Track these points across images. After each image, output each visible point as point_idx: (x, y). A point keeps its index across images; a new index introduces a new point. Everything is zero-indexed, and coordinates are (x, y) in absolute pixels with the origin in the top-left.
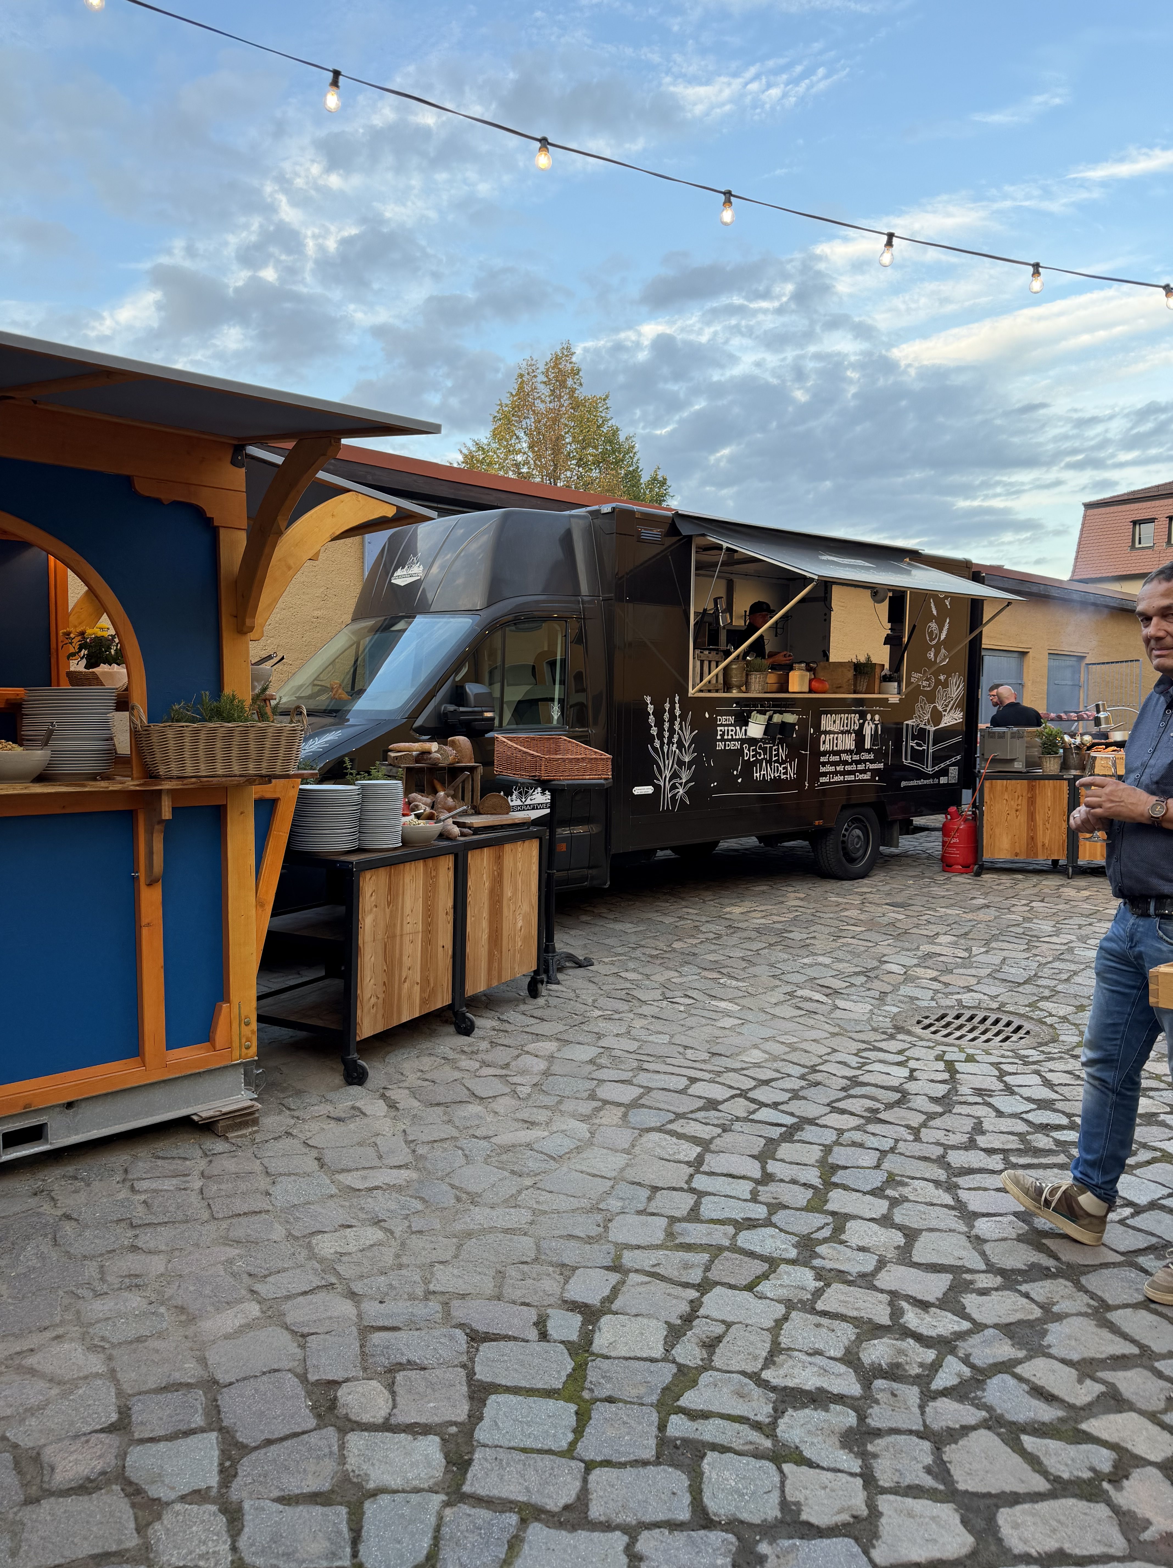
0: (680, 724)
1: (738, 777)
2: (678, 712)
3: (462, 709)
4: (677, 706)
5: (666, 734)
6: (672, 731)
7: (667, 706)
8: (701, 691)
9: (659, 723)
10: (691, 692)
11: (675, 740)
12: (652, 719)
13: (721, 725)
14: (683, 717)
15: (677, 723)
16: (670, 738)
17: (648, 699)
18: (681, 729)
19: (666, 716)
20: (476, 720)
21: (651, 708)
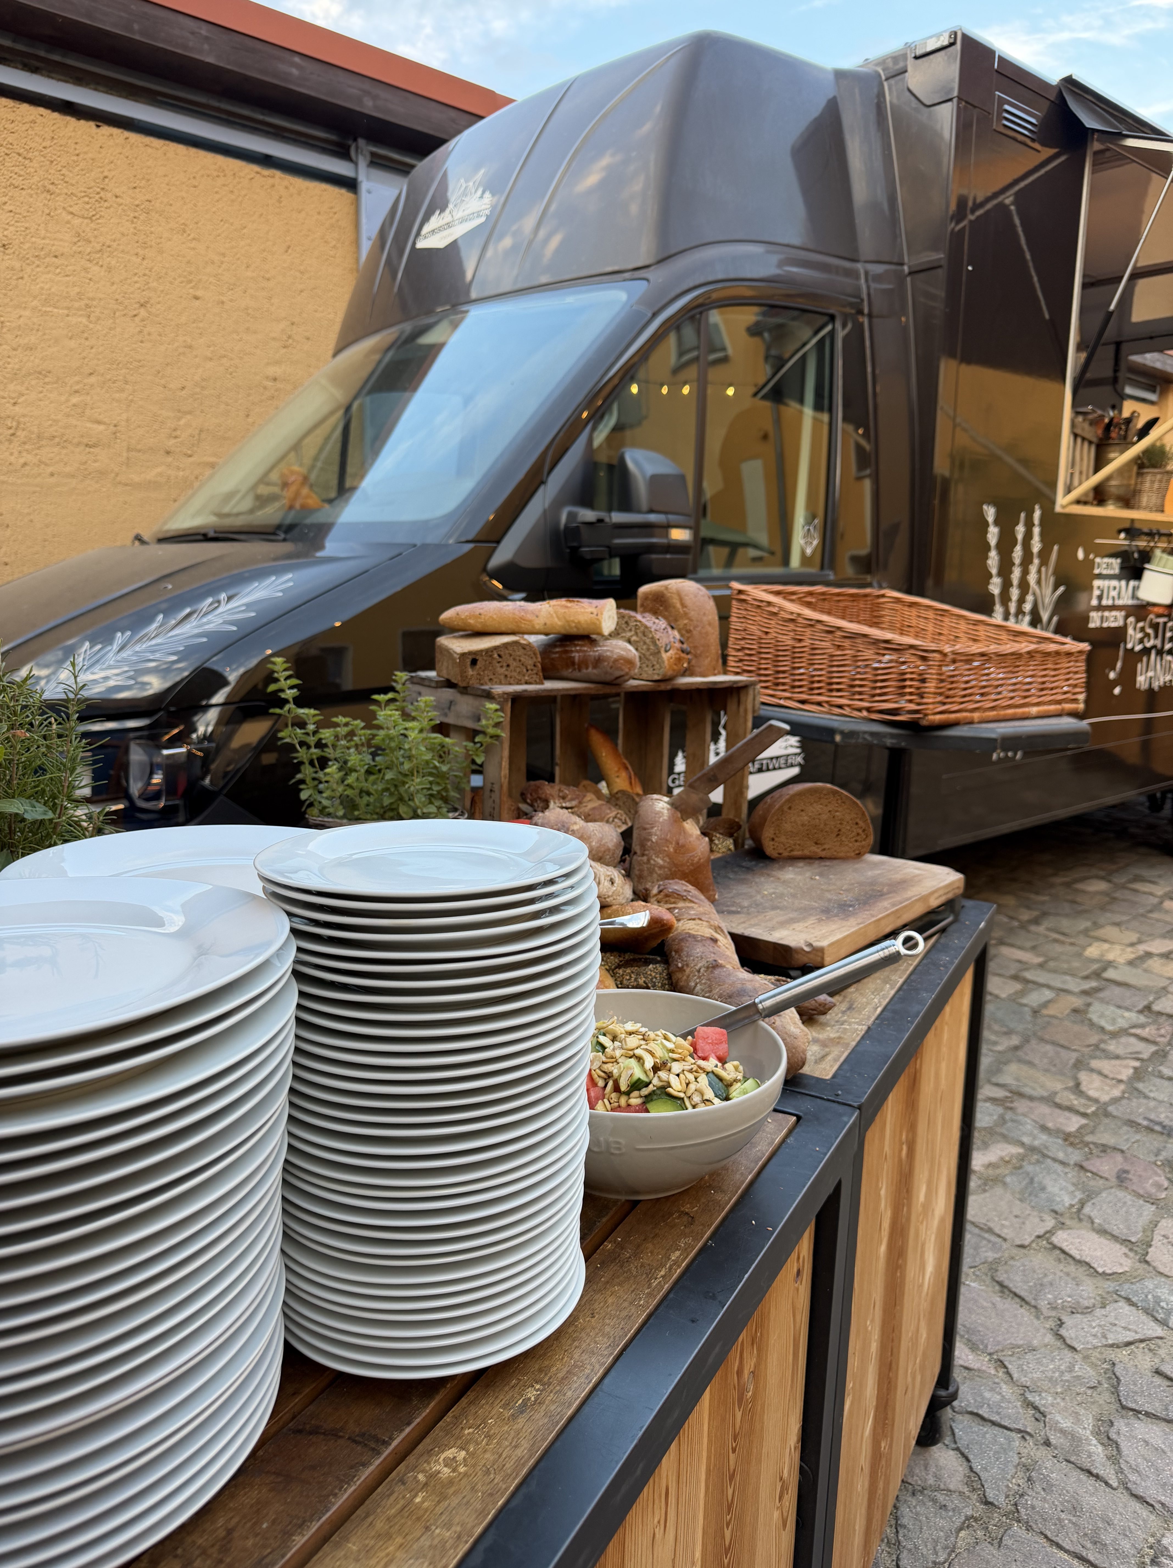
0: (1039, 571)
1: (1115, 683)
2: (1036, 546)
3: (618, 517)
4: (1036, 530)
5: (1015, 593)
6: (1024, 586)
7: (1020, 530)
8: (1078, 502)
9: (1005, 570)
10: (1063, 502)
11: (1027, 607)
12: (993, 560)
13: (1100, 576)
14: (1044, 555)
15: (1033, 569)
16: (1021, 601)
17: (990, 513)
18: (1039, 582)
19: (1018, 553)
20: (651, 549)
21: (993, 534)
